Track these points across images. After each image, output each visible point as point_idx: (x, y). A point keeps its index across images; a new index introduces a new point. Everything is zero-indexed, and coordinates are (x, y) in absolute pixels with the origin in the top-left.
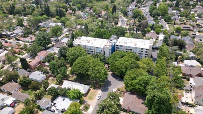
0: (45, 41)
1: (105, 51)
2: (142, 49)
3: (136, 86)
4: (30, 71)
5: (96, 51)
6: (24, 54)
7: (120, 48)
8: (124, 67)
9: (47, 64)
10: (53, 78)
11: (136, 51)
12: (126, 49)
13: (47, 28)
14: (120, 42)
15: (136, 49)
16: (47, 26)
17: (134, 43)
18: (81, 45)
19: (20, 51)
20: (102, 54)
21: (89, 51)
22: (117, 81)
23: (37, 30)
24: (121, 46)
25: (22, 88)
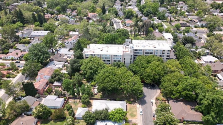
0: (42, 56)
1: (125, 58)
2: (164, 51)
3: (183, 92)
4: (38, 97)
5: (113, 60)
6: (16, 76)
7: (139, 53)
8: (156, 73)
9: (56, 83)
10: (73, 100)
11: (157, 53)
12: (146, 53)
13: (29, 38)
14: (136, 46)
15: (157, 52)
16: (27, 36)
17: (153, 45)
18: (95, 55)
19: (8, 73)
20: (122, 62)
21: (104, 61)
22: (150, 90)
23: (16, 42)
24: (140, 50)
25: (38, 121)
